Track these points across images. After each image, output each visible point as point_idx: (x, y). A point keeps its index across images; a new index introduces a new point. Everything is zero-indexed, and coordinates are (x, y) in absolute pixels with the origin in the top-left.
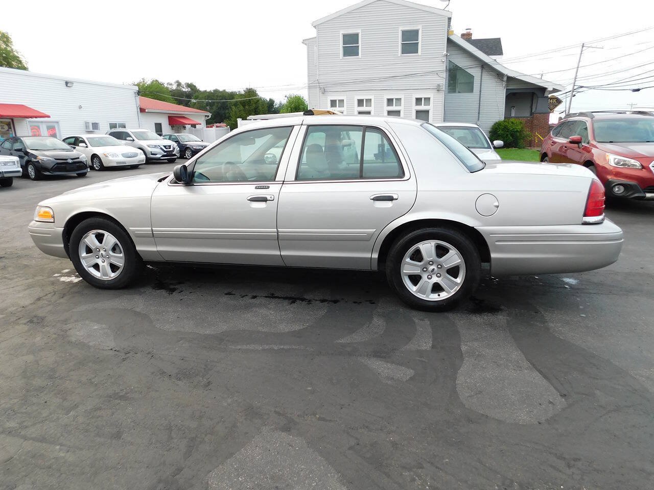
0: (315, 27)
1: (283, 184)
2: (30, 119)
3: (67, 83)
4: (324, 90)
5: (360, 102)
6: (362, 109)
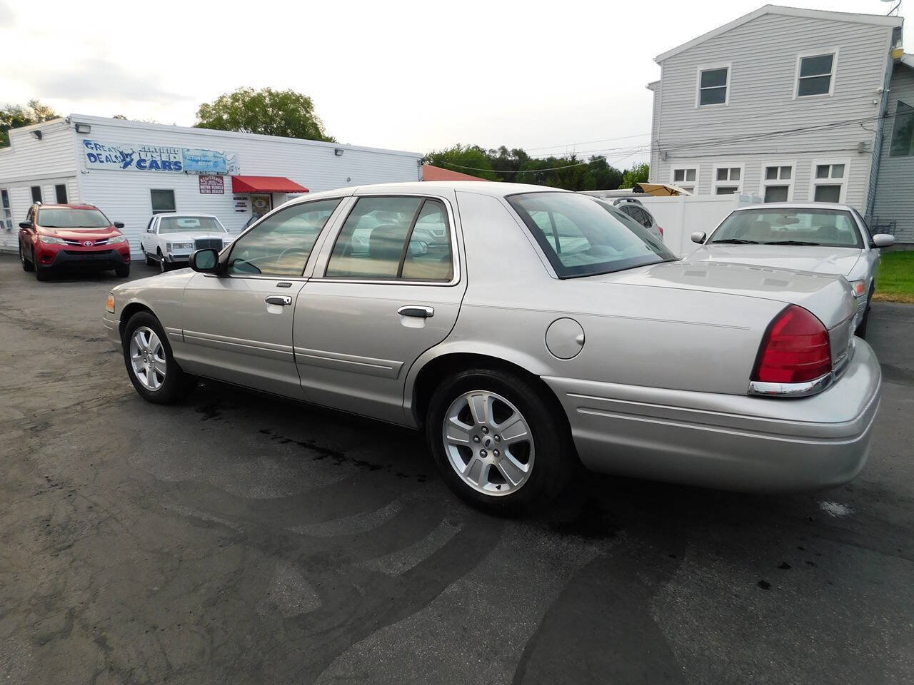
0: (659, 63)
1: (308, 281)
2: (290, 194)
3: (336, 151)
4: (666, 155)
5: (722, 174)
6: (723, 183)
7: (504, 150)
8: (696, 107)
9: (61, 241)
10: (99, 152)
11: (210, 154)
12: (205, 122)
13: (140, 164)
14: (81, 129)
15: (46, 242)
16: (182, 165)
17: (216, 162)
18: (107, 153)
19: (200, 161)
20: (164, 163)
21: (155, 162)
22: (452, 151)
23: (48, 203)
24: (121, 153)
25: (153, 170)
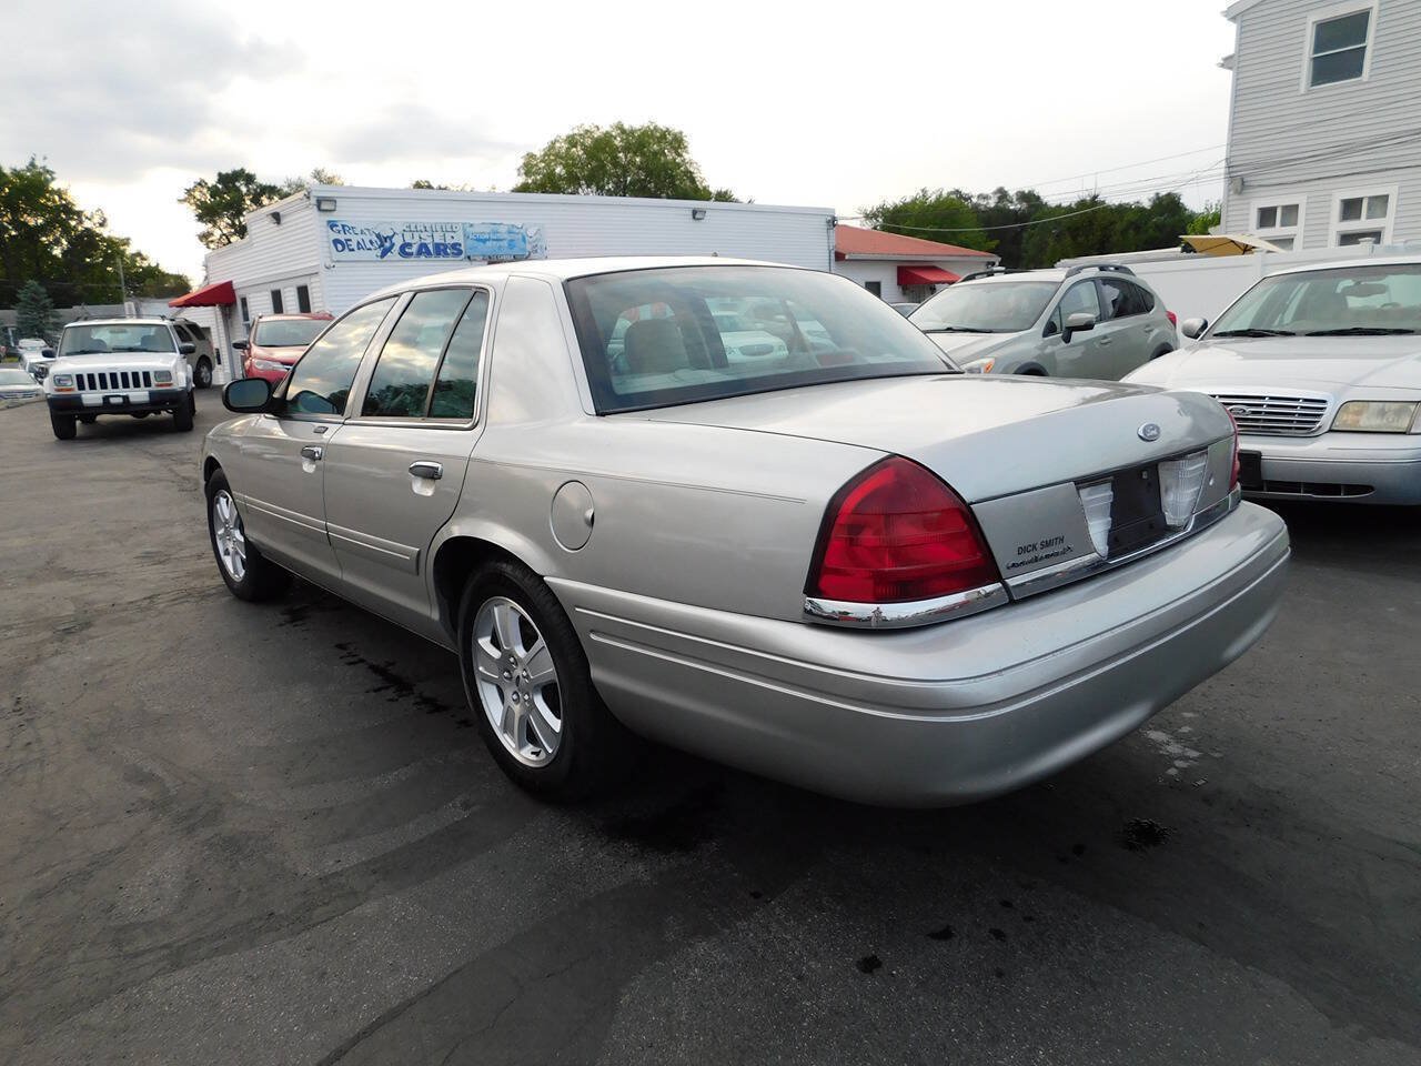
0: (1233, 19)
3: (695, 212)
4: (1243, 182)
5: (1351, 208)
6: (1352, 226)
7: (1002, 194)
8: (1302, 90)
9: (279, 366)
10: (348, 236)
11: (503, 229)
12: (530, 181)
13: (404, 251)
14: (325, 206)
15: (260, 367)
16: (462, 248)
17: (512, 240)
18: (359, 238)
19: (489, 240)
20: (437, 246)
21: (425, 245)
22: (914, 201)
23: (290, 313)
24: (378, 236)
25: (423, 257)
